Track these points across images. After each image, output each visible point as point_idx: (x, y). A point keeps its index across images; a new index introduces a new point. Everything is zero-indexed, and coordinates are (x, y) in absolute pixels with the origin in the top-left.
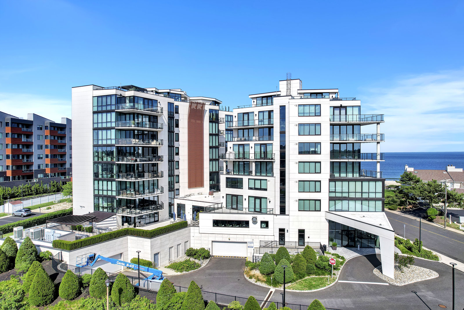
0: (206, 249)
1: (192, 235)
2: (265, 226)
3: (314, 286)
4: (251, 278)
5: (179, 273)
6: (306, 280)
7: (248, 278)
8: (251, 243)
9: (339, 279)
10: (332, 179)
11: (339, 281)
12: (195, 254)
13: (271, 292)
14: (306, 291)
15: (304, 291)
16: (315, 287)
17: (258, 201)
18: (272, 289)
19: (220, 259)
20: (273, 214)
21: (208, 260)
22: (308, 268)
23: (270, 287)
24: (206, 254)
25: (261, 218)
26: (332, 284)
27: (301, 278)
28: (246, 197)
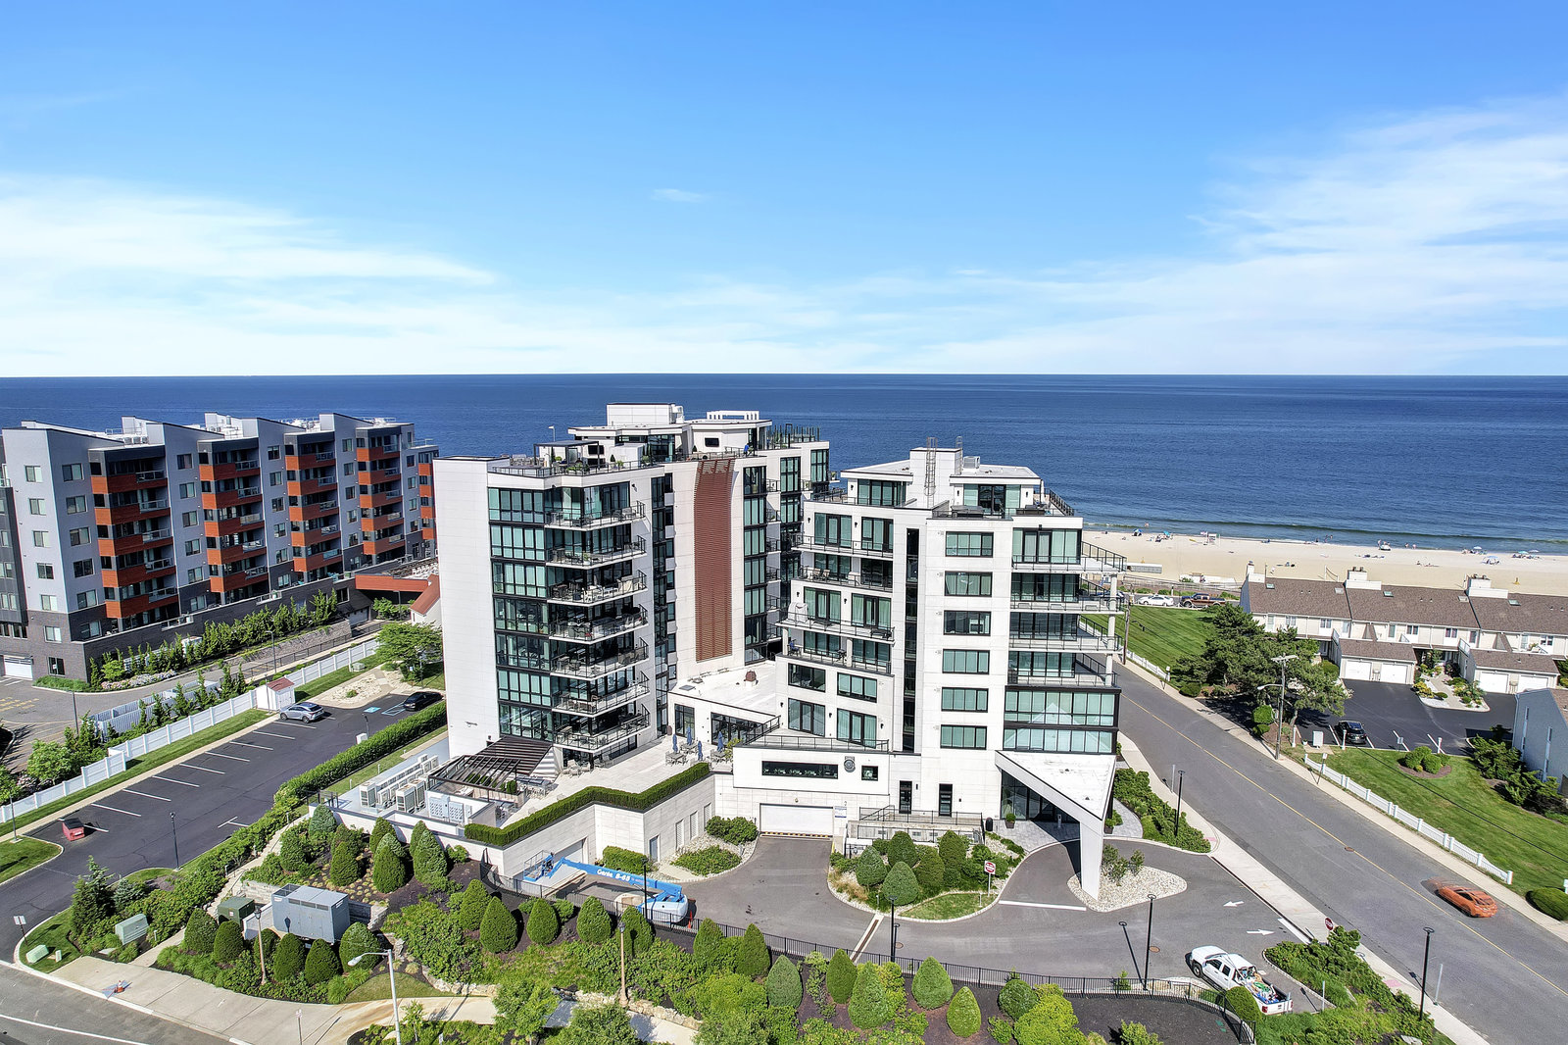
0: (748, 819)
1: (718, 790)
2: (871, 775)
3: (953, 912)
4: (840, 891)
5: (700, 878)
6: (941, 898)
7: (834, 891)
8: (841, 808)
9: (1001, 899)
10: (1013, 687)
11: (1001, 902)
12: (727, 833)
13: (877, 921)
14: (938, 921)
15: (935, 921)
16: (955, 913)
17: (857, 721)
18: (879, 916)
19: (777, 842)
20: (888, 752)
21: (753, 844)
22: (945, 875)
23: (874, 911)
24: (748, 833)
25: (862, 760)
26: (986, 908)
27: (932, 895)
28: (831, 709)
